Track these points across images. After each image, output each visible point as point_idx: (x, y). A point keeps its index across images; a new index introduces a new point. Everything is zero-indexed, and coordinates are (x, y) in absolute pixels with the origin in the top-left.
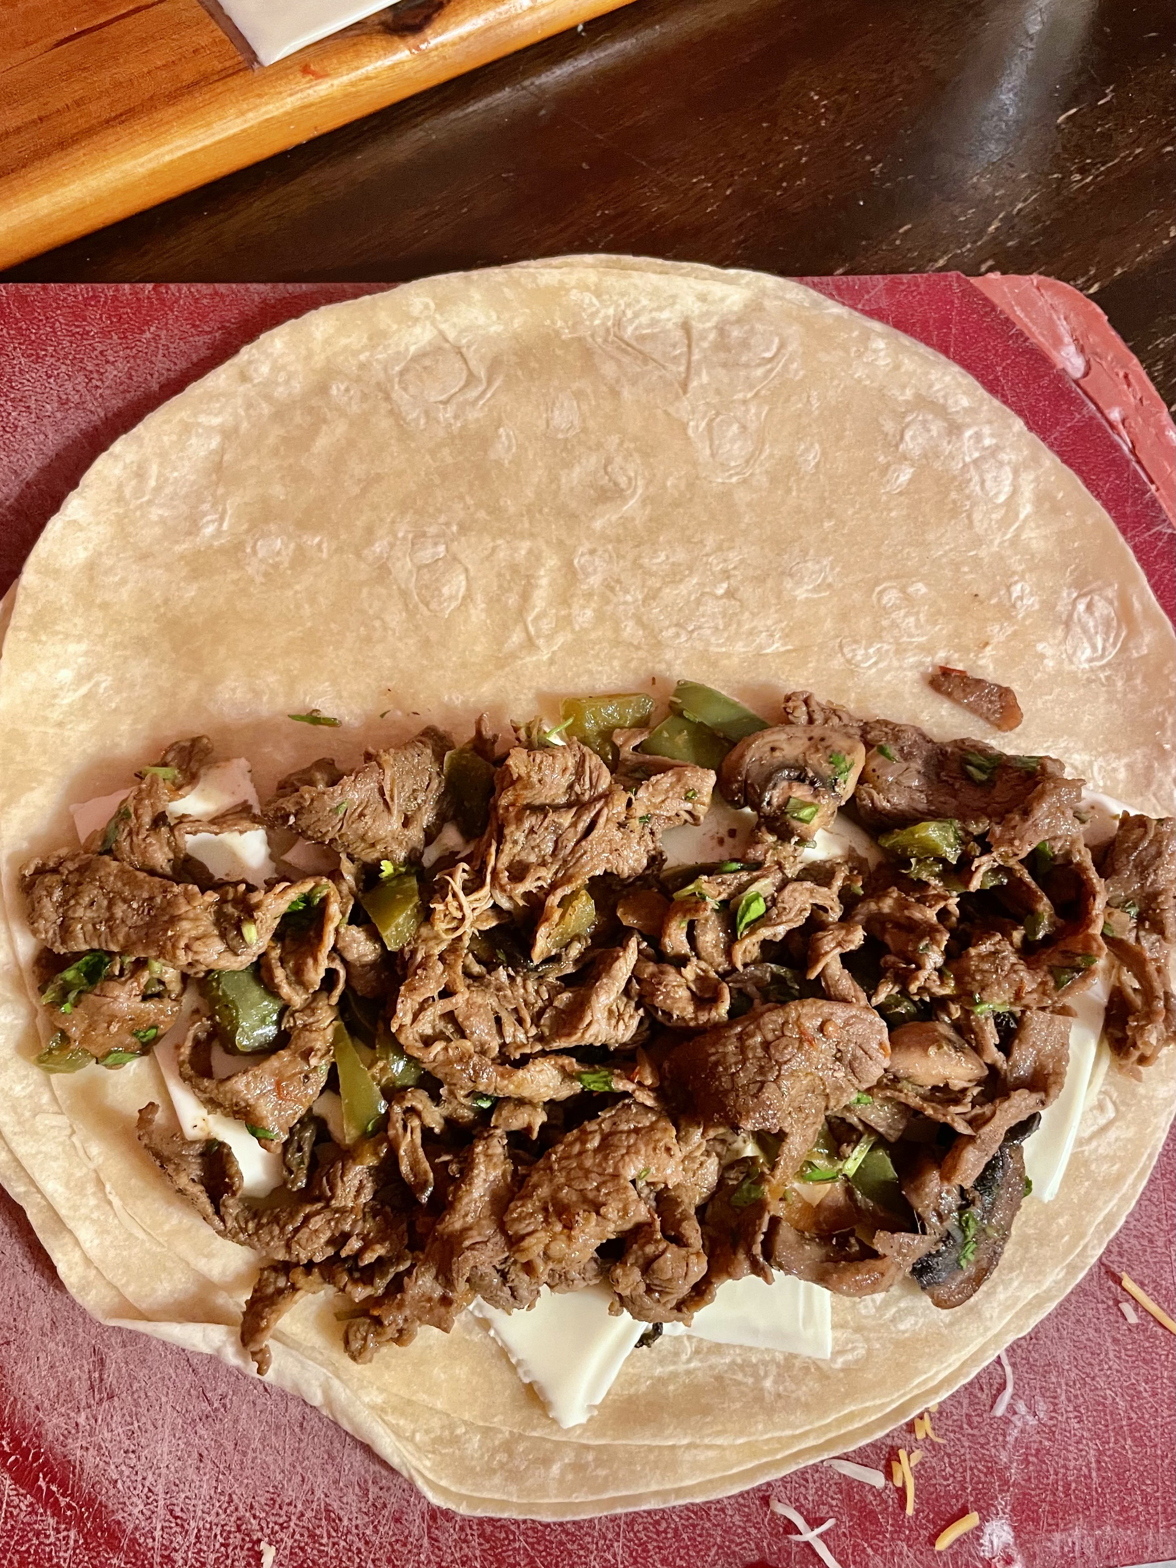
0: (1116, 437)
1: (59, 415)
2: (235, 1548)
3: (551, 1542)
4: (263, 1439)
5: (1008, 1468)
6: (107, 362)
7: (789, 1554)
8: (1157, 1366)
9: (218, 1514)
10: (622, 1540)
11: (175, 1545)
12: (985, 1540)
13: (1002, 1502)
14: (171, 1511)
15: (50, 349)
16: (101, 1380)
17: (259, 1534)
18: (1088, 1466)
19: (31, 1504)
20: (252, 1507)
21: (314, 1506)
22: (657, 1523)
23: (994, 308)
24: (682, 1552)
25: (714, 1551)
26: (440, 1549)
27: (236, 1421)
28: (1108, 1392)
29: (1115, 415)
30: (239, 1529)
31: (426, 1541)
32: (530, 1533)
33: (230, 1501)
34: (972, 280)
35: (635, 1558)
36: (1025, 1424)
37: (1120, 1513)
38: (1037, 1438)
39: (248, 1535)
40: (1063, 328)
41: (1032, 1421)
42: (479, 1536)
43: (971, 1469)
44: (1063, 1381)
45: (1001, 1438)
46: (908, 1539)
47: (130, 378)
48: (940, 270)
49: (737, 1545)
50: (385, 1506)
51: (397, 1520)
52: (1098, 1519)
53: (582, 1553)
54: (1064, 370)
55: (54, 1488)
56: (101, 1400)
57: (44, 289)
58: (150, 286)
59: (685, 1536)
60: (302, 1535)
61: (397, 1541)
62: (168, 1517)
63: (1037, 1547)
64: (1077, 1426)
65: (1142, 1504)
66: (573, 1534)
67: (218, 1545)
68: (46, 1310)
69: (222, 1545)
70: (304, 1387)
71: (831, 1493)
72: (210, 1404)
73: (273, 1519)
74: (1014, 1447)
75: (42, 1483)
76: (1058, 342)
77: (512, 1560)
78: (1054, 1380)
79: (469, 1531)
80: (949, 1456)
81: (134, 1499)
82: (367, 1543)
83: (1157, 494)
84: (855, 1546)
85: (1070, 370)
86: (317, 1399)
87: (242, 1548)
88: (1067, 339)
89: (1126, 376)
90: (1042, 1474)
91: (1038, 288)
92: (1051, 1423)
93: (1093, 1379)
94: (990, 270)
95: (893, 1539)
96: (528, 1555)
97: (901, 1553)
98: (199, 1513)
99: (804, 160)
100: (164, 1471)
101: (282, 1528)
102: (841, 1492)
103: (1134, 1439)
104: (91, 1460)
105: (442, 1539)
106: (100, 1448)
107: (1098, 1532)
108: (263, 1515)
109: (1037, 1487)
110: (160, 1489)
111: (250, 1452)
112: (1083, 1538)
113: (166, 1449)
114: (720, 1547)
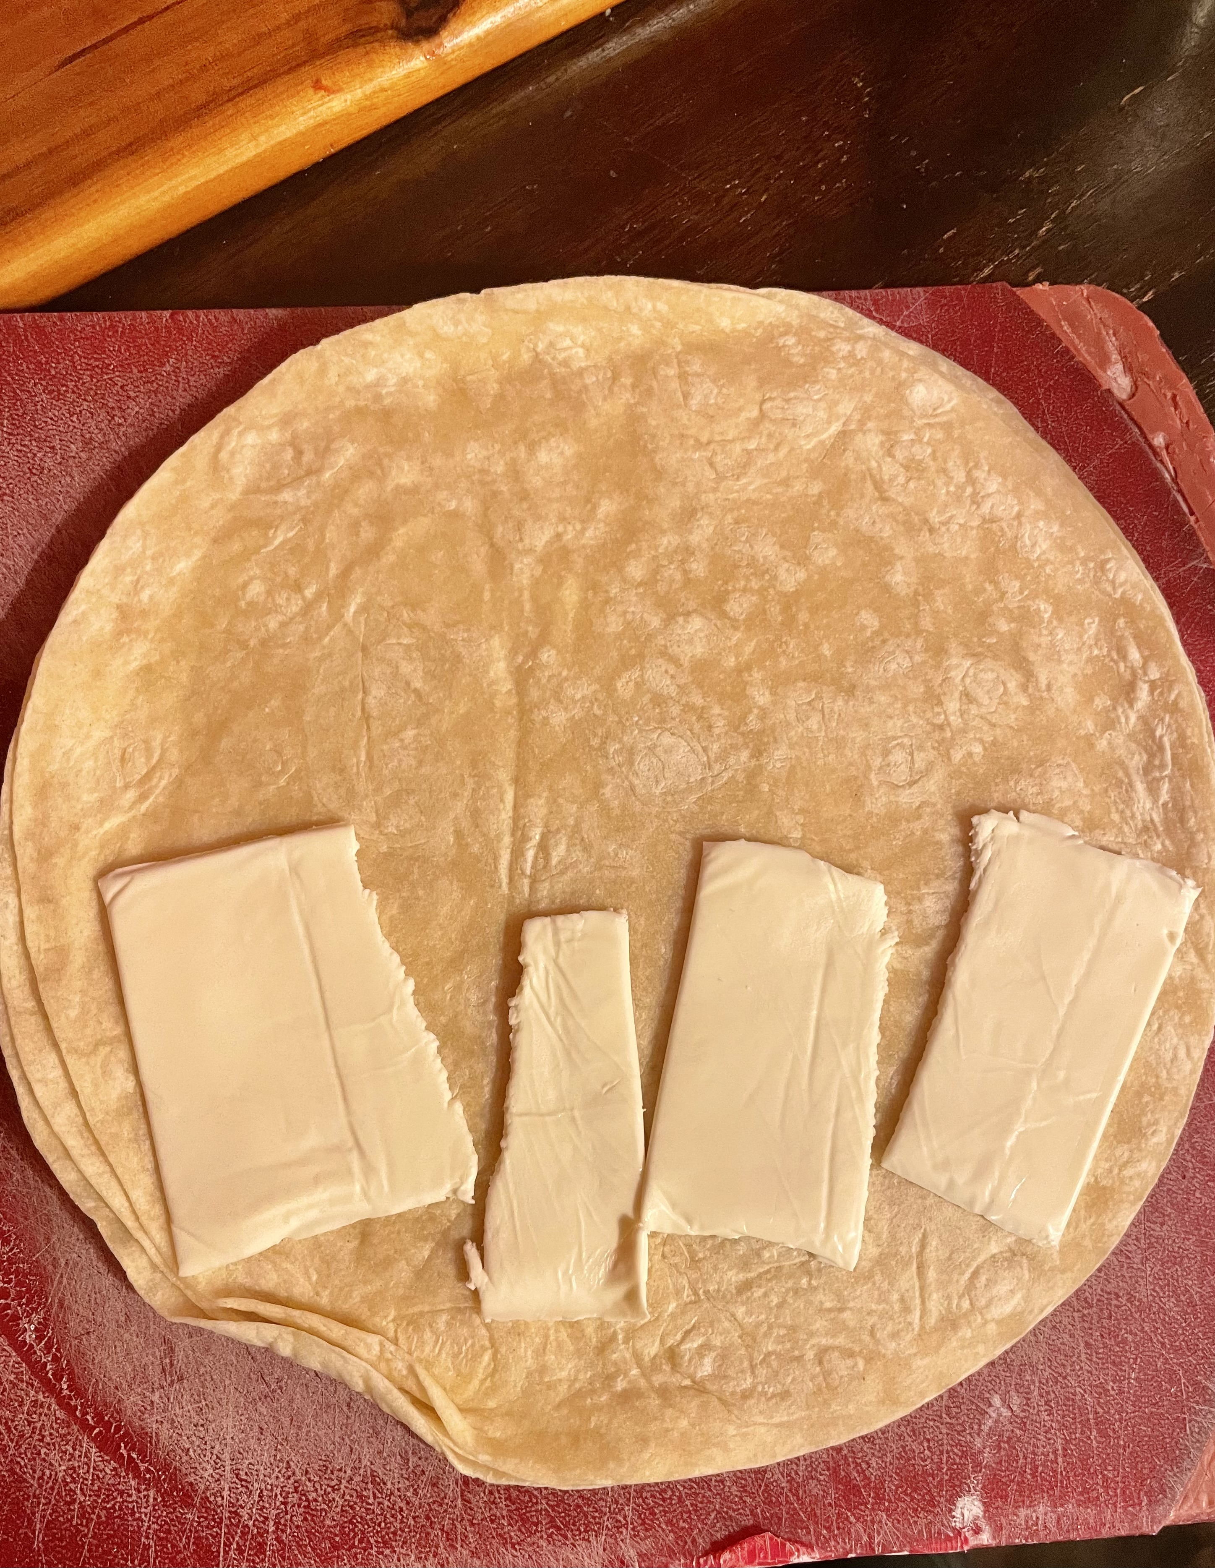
0: (1159, 465)
1: (82, 454)
2: (294, 1506)
3: (570, 1506)
4: (315, 1416)
5: (981, 1452)
6: (129, 397)
7: (780, 1519)
8: (1126, 1367)
9: (277, 1477)
10: (632, 1505)
11: (241, 1502)
12: (957, 1513)
13: (975, 1481)
14: (237, 1475)
15: (71, 385)
16: (172, 1365)
17: (314, 1494)
18: (1055, 1452)
19: (115, 1469)
20: (307, 1472)
21: (362, 1471)
22: (665, 1491)
23: (1040, 322)
24: (685, 1516)
25: (713, 1515)
26: (471, 1509)
27: (291, 1401)
28: (1078, 1389)
29: (1159, 440)
30: (296, 1491)
31: (459, 1501)
32: (551, 1497)
33: (288, 1467)
34: (1019, 291)
35: (643, 1520)
36: (1000, 1415)
37: (1081, 1494)
38: (1010, 1427)
39: (305, 1495)
40: (1111, 345)
41: (1006, 1413)
42: (506, 1499)
43: (948, 1452)
44: (1037, 1380)
45: (976, 1427)
46: (888, 1510)
47: (152, 415)
48: (985, 280)
49: (734, 1511)
50: (423, 1472)
51: (434, 1485)
52: (1061, 1498)
53: (596, 1514)
54: (1109, 391)
55: (135, 1456)
56: (172, 1381)
57: (61, 319)
58: (167, 314)
59: (688, 1503)
60: (352, 1496)
61: (434, 1502)
62: (235, 1479)
63: (1003, 1520)
64: (1047, 1418)
65: (1103, 1487)
66: (588, 1499)
67: (278, 1504)
68: (119, 1306)
69: (282, 1503)
70: (347, 1378)
71: (819, 1470)
72: (269, 1386)
73: (326, 1482)
74: (988, 1435)
75: (123, 1451)
76: (1104, 361)
77: (535, 1520)
78: (1028, 1378)
79: (497, 1495)
80: (928, 1440)
81: (204, 1465)
82: (408, 1503)
83: (1196, 526)
84: (839, 1515)
85: (1115, 391)
86: (359, 1386)
87: (299, 1506)
88: (1115, 357)
89: (1174, 397)
90: (1012, 1458)
91: (1088, 299)
92: (1022, 1415)
93: (1065, 1378)
94: (1039, 280)
95: (873, 1509)
96: (549, 1515)
97: (880, 1522)
98: (261, 1477)
99: (845, 158)
100: (229, 1441)
101: (334, 1490)
102: (828, 1469)
103: (1099, 1431)
104: (165, 1432)
105: (474, 1501)
106: (173, 1421)
107: (1060, 1509)
108: (317, 1479)
109: (1007, 1469)
110: (226, 1456)
111: (304, 1426)
112: (1046, 1514)
113: (231, 1424)
114: (719, 1512)
